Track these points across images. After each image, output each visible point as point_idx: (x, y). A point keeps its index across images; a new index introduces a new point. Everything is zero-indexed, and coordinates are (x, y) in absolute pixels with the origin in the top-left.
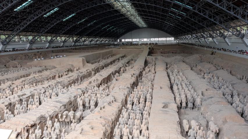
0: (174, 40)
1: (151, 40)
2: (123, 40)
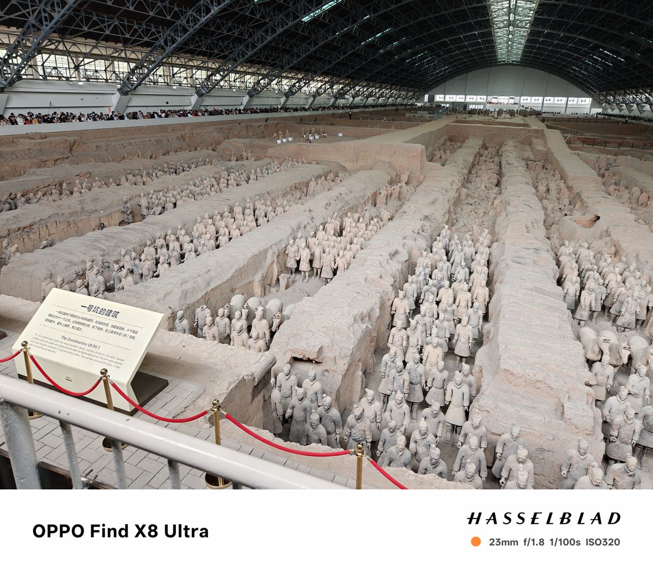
2: (439, 98)
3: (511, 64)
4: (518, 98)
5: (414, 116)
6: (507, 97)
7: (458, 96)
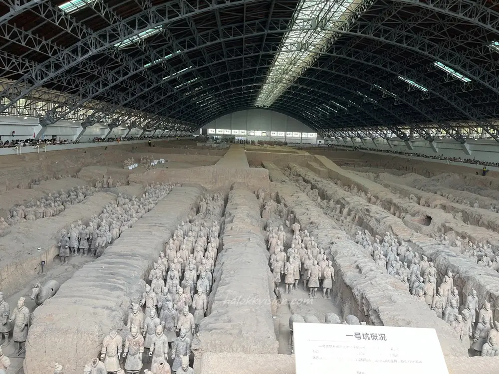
0: (318, 138)
1: (271, 135)
2: (211, 131)
3: (263, 108)
4: (268, 132)
5: (205, 145)
6: (261, 132)
7: (225, 130)
